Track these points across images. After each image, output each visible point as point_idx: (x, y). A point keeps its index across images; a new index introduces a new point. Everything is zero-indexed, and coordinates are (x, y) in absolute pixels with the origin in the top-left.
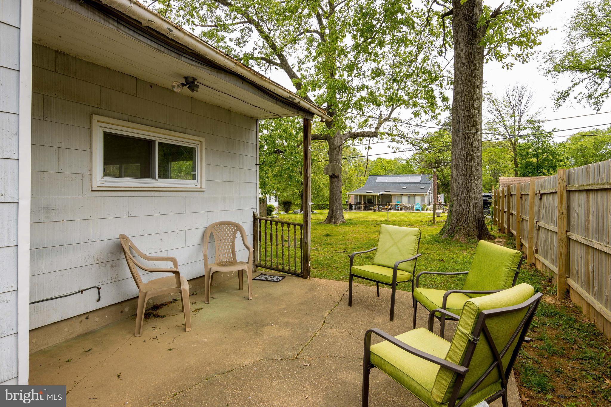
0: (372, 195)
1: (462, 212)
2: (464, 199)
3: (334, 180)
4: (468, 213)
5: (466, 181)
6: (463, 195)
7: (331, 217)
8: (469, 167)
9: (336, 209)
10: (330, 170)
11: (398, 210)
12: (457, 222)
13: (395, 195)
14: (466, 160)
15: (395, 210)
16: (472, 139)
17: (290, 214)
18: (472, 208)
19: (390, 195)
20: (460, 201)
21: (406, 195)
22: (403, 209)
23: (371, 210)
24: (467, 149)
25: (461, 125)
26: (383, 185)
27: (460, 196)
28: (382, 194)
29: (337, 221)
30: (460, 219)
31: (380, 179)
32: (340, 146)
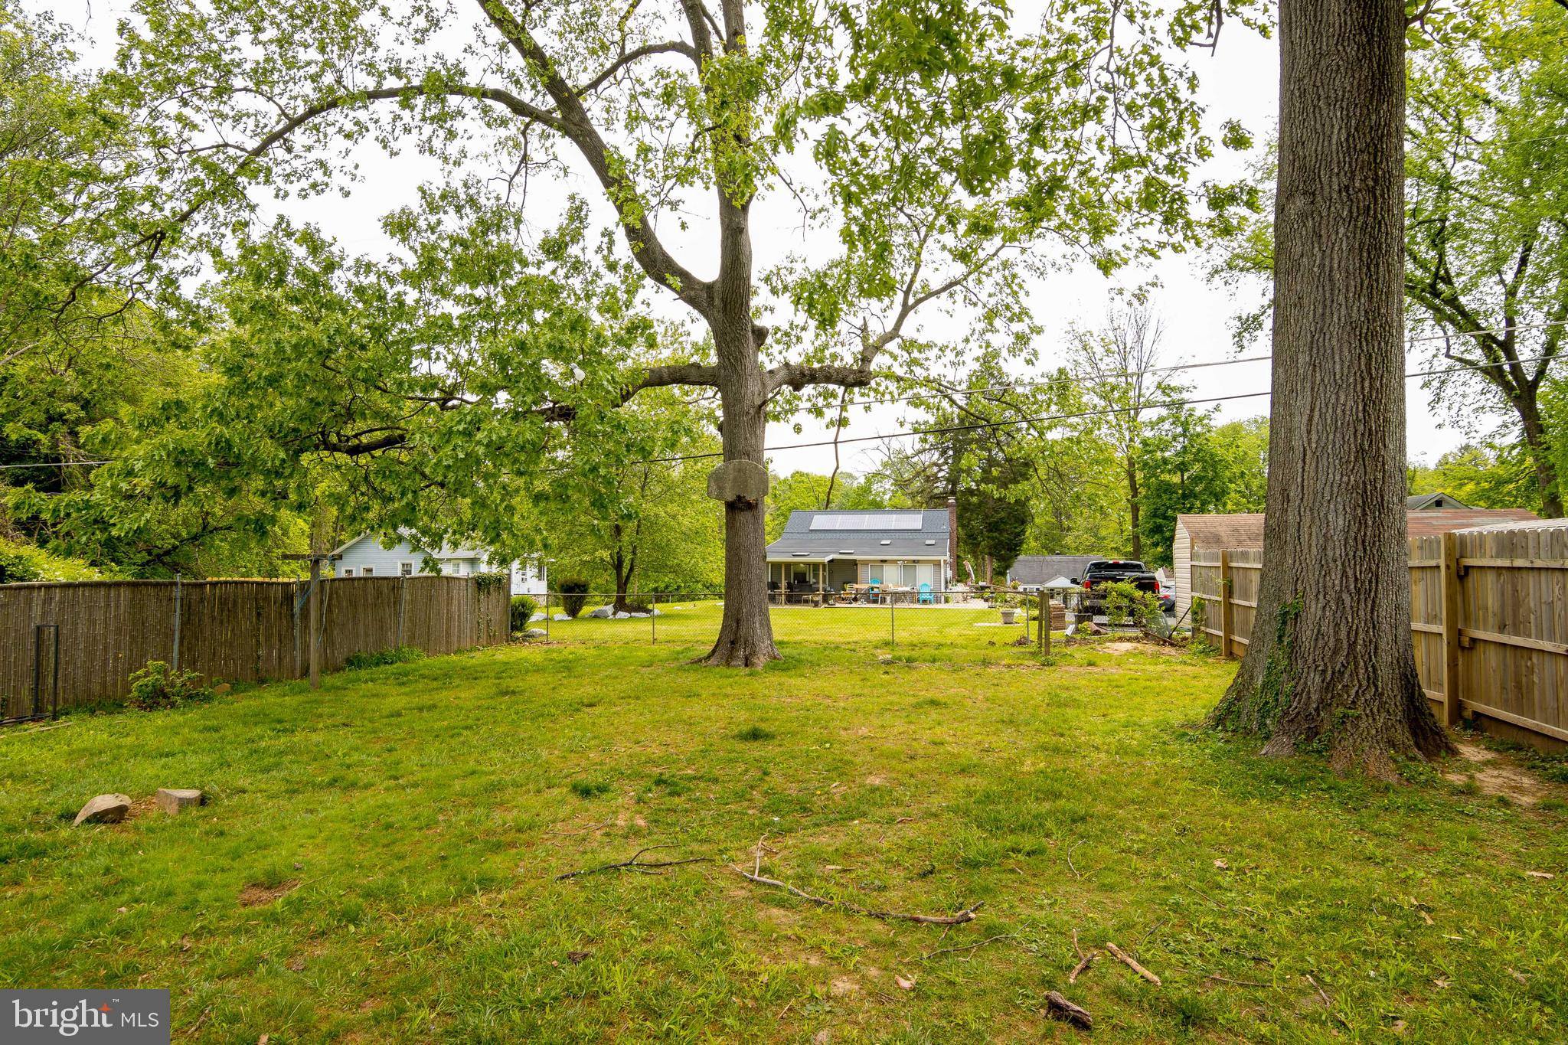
0: (808, 564)
1: (1352, 646)
2: (1358, 592)
3: (744, 517)
4: (1376, 648)
5: (1365, 514)
6: (1350, 572)
7: (732, 643)
8: (1375, 459)
9: (751, 615)
10: (728, 485)
11: (875, 601)
12: (1328, 687)
13: (866, 563)
14: (1361, 428)
15: (869, 601)
16: (1387, 344)
17: (583, 619)
18: (1385, 627)
19: (855, 563)
20: (1339, 601)
21: (895, 562)
22: (888, 599)
23: (806, 602)
24: (1367, 384)
25: (1340, 283)
26: (830, 535)
27: (1336, 577)
28: (832, 561)
29: (753, 653)
30: (1341, 673)
31: (820, 521)
32: (760, 407)
